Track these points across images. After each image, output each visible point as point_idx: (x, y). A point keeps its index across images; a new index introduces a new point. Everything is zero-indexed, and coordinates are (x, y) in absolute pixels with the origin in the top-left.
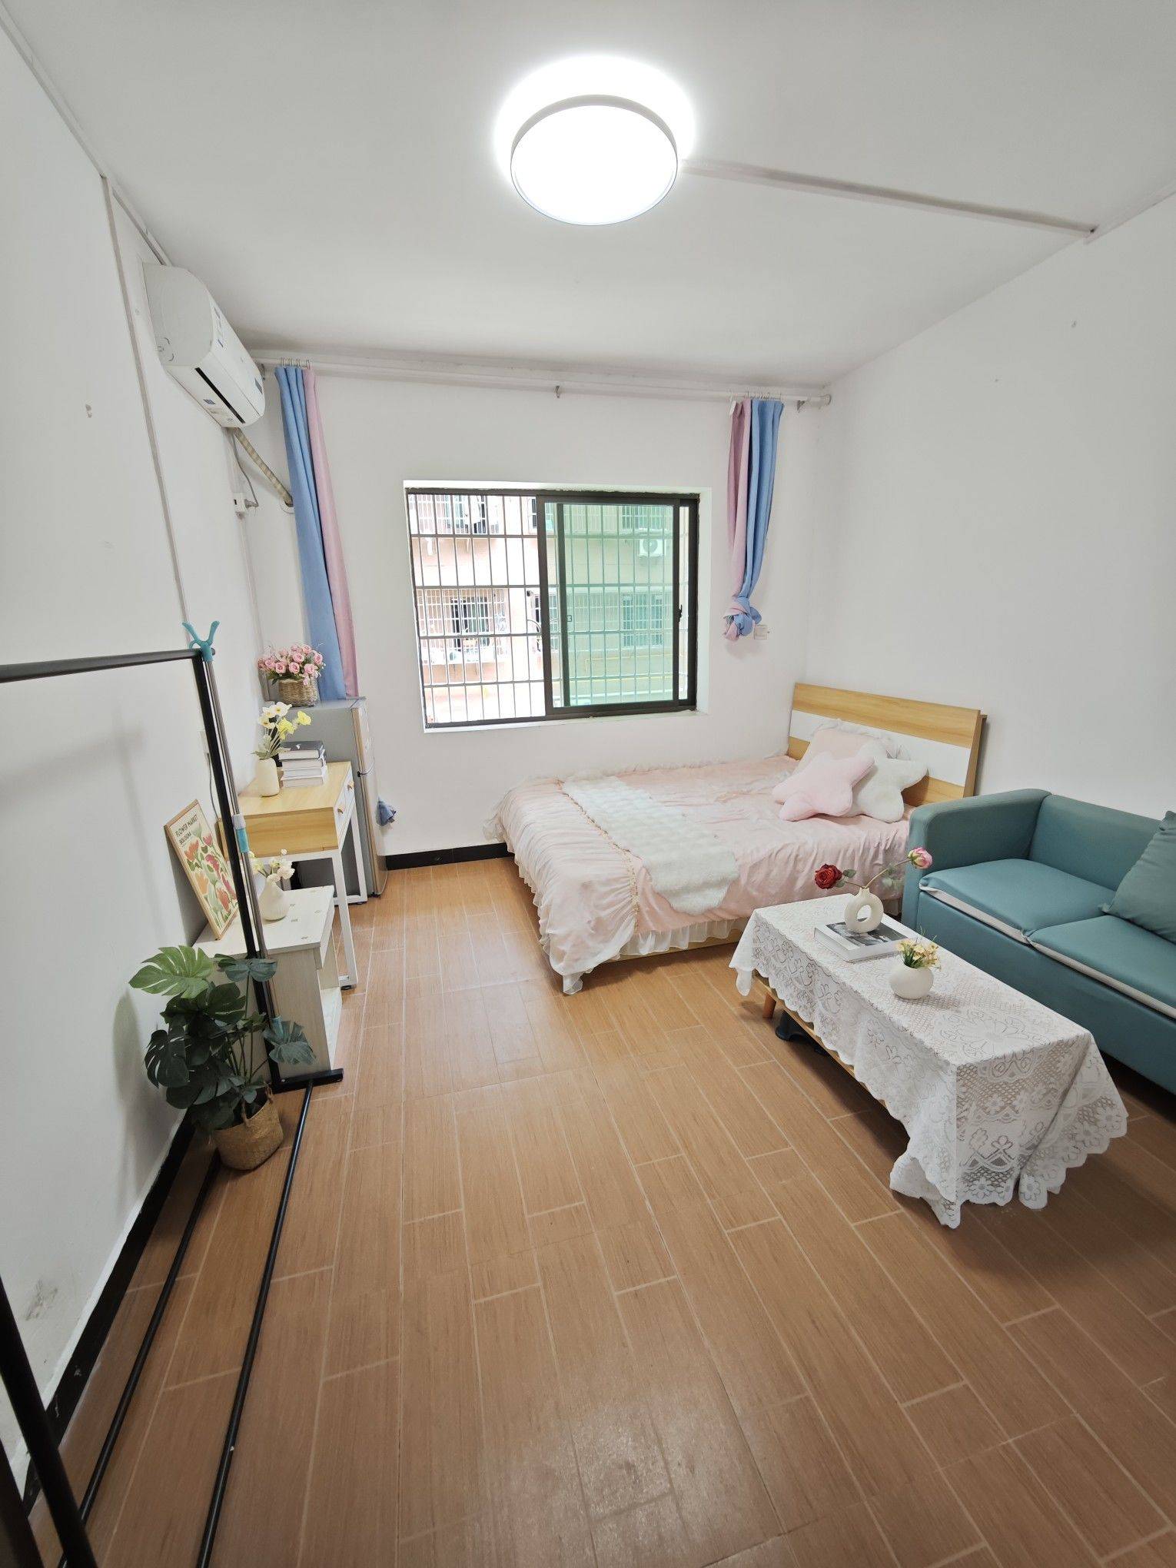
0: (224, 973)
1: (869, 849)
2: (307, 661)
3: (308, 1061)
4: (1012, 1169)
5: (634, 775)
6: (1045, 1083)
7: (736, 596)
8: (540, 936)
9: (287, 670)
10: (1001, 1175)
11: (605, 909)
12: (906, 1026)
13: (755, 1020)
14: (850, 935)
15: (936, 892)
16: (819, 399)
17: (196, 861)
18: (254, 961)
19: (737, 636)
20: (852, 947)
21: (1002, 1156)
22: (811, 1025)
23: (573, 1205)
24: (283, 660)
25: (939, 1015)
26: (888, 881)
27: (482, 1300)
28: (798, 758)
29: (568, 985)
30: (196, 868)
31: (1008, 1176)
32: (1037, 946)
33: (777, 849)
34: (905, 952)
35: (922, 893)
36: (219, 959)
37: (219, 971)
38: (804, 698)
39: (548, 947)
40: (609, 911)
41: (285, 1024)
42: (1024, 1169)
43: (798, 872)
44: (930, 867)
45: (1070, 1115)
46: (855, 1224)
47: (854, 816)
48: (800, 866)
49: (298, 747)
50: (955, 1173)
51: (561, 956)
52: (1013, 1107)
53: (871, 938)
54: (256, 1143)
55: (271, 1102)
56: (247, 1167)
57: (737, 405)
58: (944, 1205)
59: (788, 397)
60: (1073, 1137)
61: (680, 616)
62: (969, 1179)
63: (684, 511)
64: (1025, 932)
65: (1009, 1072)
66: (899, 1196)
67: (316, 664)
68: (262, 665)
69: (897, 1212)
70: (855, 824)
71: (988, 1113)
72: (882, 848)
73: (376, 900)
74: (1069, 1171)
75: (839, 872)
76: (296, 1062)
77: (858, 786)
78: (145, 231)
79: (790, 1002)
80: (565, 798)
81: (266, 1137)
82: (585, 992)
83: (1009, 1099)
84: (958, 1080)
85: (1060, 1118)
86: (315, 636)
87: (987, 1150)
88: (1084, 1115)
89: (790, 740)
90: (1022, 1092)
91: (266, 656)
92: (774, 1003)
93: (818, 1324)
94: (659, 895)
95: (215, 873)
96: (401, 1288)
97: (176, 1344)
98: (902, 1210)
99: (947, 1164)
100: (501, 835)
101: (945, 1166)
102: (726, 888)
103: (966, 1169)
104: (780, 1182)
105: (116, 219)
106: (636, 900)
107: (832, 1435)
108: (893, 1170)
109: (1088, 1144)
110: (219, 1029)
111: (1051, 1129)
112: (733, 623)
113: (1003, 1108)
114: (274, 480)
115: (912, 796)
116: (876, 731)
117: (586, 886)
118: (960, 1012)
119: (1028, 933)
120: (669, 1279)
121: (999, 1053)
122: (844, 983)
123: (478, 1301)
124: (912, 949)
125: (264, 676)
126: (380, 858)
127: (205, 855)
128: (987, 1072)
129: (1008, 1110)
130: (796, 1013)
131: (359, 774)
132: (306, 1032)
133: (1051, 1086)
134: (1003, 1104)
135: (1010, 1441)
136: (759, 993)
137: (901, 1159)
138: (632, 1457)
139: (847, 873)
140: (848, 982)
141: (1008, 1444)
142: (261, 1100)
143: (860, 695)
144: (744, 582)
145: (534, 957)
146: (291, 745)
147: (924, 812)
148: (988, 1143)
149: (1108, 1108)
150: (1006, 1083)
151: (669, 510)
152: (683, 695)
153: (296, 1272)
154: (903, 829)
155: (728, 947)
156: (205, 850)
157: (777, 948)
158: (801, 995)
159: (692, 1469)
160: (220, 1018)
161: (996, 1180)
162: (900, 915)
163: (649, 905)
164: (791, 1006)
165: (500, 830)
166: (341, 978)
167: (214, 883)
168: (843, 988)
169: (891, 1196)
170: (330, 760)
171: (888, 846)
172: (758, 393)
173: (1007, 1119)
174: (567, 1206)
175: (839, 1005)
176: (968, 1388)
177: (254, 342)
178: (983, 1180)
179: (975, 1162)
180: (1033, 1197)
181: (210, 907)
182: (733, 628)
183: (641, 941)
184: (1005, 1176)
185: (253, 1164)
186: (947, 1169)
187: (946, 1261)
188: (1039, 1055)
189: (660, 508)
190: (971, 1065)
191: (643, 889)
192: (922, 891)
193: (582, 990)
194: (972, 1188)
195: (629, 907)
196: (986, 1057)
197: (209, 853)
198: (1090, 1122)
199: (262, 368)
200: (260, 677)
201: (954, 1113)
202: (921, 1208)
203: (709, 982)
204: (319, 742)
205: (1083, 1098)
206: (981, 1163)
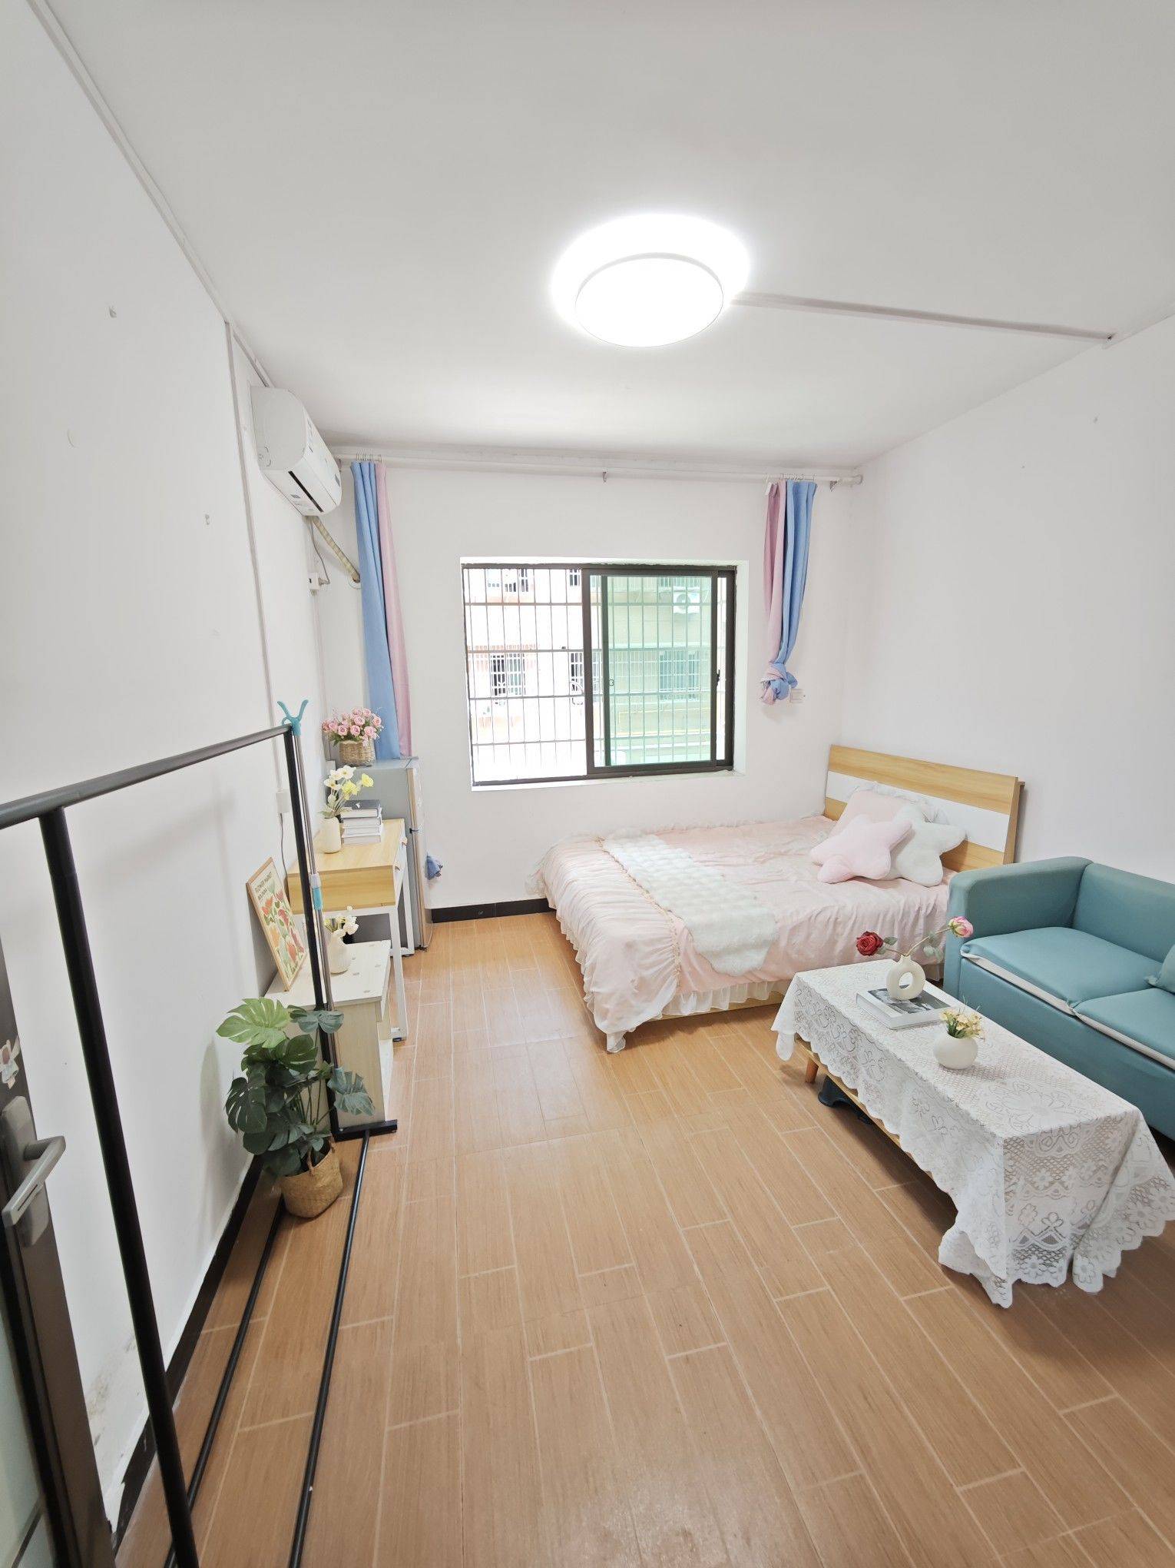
0: (297, 1024)
1: (909, 912)
2: (367, 724)
3: (368, 1112)
4: (1064, 1248)
5: (672, 833)
6: (1094, 1160)
7: (772, 662)
8: (584, 994)
9: (349, 733)
10: (1053, 1254)
11: (647, 968)
12: (951, 1096)
13: (799, 1085)
14: (892, 1002)
15: (978, 959)
16: (850, 479)
17: (270, 916)
18: (323, 1012)
19: (774, 700)
20: (894, 1014)
21: (1052, 1234)
22: (855, 1092)
23: (623, 1266)
24: (345, 723)
25: (984, 1087)
26: (929, 950)
27: (538, 1358)
28: (835, 819)
29: (611, 1043)
30: (271, 922)
31: (1061, 1255)
32: (1083, 1018)
33: (816, 913)
34: (948, 1022)
35: (964, 960)
36: (292, 1010)
37: (291, 1021)
38: (840, 759)
39: (592, 1005)
40: (651, 971)
41: (348, 1074)
42: (1077, 1250)
43: (838, 935)
44: (971, 935)
45: (1122, 1194)
46: (905, 1298)
47: (892, 879)
48: (839, 929)
49: (358, 805)
50: (1005, 1249)
51: (604, 1016)
52: (1062, 1183)
53: (913, 1005)
54: (320, 1192)
55: (334, 1152)
56: (310, 1215)
57: (772, 487)
58: (996, 1283)
59: (821, 477)
60: (1127, 1217)
61: (718, 680)
62: (1021, 1256)
63: (722, 582)
64: (1070, 1003)
65: (1056, 1147)
66: (947, 1271)
67: (374, 727)
68: (326, 728)
69: (947, 1288)
70: (894, 887)
71: (1037, 1188)
72: (923, 912)
73: (423, 953)
74: (1125, 1254)
75: (881, 940)
76: (358, 1112)
77: (896, 849)
78: (253, 359)
79: (835, 1069)
80: (606, 856)
81: (328, 1186)
82: (628, 1051)
83: (1058, 1174)
84: (1005, 1154)
85: (1112, 1197)
86: (375, 700)
87: (1037, 1227)
88: (1136, 1195)
89: (827, 800)
90: (1071, 1168)
91: (330, 719)
92: (817, 1067)
93: (870, 1399)
94: (700, 955)
95: (285, 926)
96: (459, 1341)
97: (249, 1386)
98: (951, 1285)
99: (996, 1239)
100: (542, 891)
101: (994, 1241)
102: (767, 950)
103: (1017, 1246)
104: (828, 1253)
105: (235, 355)
106: (679, 960)
107: (888, 1515)
108: (942, 1243)
109: (1142, 1226)
110: (293, 1078)
111: (1103, 1208)
112: (770, 688)
113: (1052, 1183)
114: (344, 560)
115: (951, 860)
116: (912, 795)
117: (630, 946)
118: (1006, 1084)
119: (1073, 1005)
120: (719, 1345)
121: (1046, 1127)
122: (888, 1051)
123: (534, 1359)
124: (955, 1019)
125: (327, 738)
126: (427, 910)
127: (277, 910)
128: (1033, 1146)
129: (1057, 1185)
130: (839, 1079)
131: (411, 831)
132: (365, 1083)
133: (1101, 1163)
134: (1051, 1179)
135: (1070, 1532)
136: (800, 1056)
137: (949, 1232)
138: (688, 1526)
139: (888, 941)
140: (892, 1050)
141: (1068, 1535)
142: (326, 1150)
143: (896, 759)
144: (780, 649)
145: (577, 1014)
146: (351, 804)
147: (965, 878)
148: (1038, 1219)
149: (1162, 1189)
150: (1053, 1158)
151: (707, 581)
152: (721, 755)
153: (358, 1321)
154: (943, 893)
155: (768, 1009)
156: (277, 905)
157: (818, 1013)
158: (844, 1060)
159: (748, 1541)
160: (294, 1067)
161: (1049, 1259)
162: (942, 980)
163: (691, 965)
164: (834, 1072)
165: (541, 885)
166: (394, 1030)
167: (284, 937)
168: (887, 1057)
169: (940, 1270)
170: (386, 817)
171: (929, 912)
172: (794, 475)
173: (1055, 1196)
174: (617, 1267)
175: (883, 1072)
176: (1026, 1477)
177: (333, 441)
178: (1034, 1257)
179: (1025, 1240)
180: (1088, 1280)
181: (281, 959)
182: (770, 692)
183: (683, 1001)
184: (1057, 1255)
185: (316, 1212)
186: (996, 1244)
187: (1000, 1342)
188: (1086, 1130)
189: (698, 579)
190: (1018, 1138)
191: (686, 950)
192: (964, 957)
193: (626, 1049)
194: (1024, 1266)
195: (672, 966)
196: (1032, 1130)
197: (281, 908)
198: (1143, 1202)
199: (339, 462)
200: (323, 739)
201: (1002, 1188)
202: (971, 1284)
203: (750, 1043)
204: (378, 801)
205: (1135, 1177)
206: (1032, 1240)
